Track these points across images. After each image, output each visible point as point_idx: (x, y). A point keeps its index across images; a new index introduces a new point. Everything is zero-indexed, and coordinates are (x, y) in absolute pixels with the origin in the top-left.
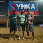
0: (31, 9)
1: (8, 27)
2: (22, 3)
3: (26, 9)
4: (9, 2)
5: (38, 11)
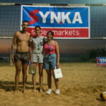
4: (22, 6)
5: (89, 28)
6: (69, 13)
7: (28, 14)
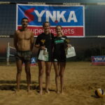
0: (69, 21)
1: (8, 64)
2: (46, 7)
3: (56, 21)
4: (17, 5)
5: (84, 26)
6: (64, 12)
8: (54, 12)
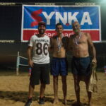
1: (18, 74)
2: (56, 8)
3: (68, 24)
4: (23, 6)
5: (100, 30)
6: (76, 13)
7: (30, 15)
8: (65, 14)
